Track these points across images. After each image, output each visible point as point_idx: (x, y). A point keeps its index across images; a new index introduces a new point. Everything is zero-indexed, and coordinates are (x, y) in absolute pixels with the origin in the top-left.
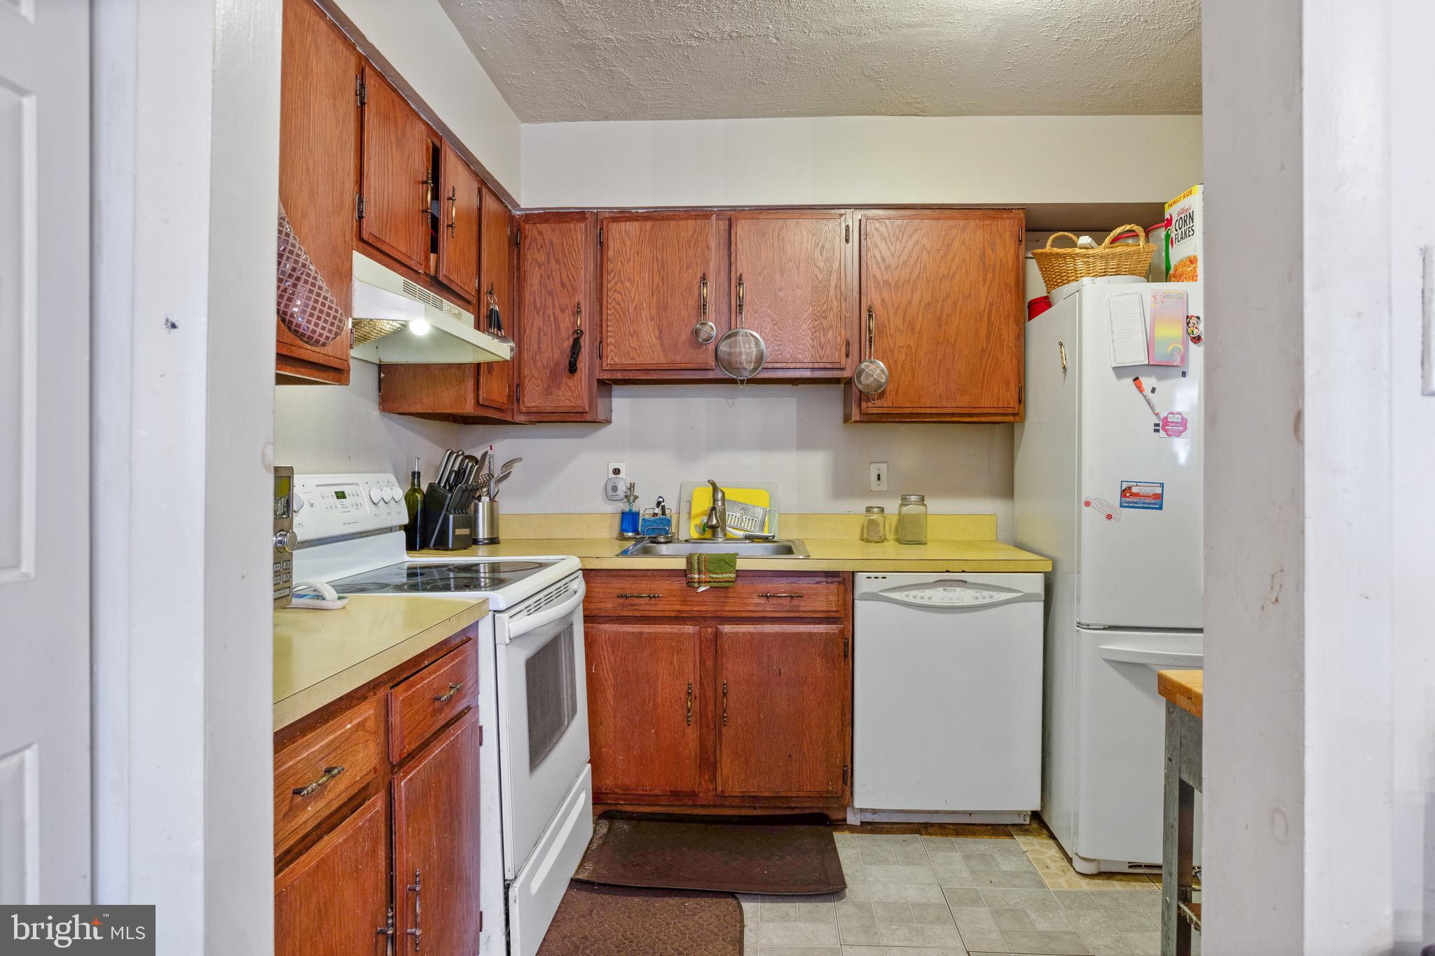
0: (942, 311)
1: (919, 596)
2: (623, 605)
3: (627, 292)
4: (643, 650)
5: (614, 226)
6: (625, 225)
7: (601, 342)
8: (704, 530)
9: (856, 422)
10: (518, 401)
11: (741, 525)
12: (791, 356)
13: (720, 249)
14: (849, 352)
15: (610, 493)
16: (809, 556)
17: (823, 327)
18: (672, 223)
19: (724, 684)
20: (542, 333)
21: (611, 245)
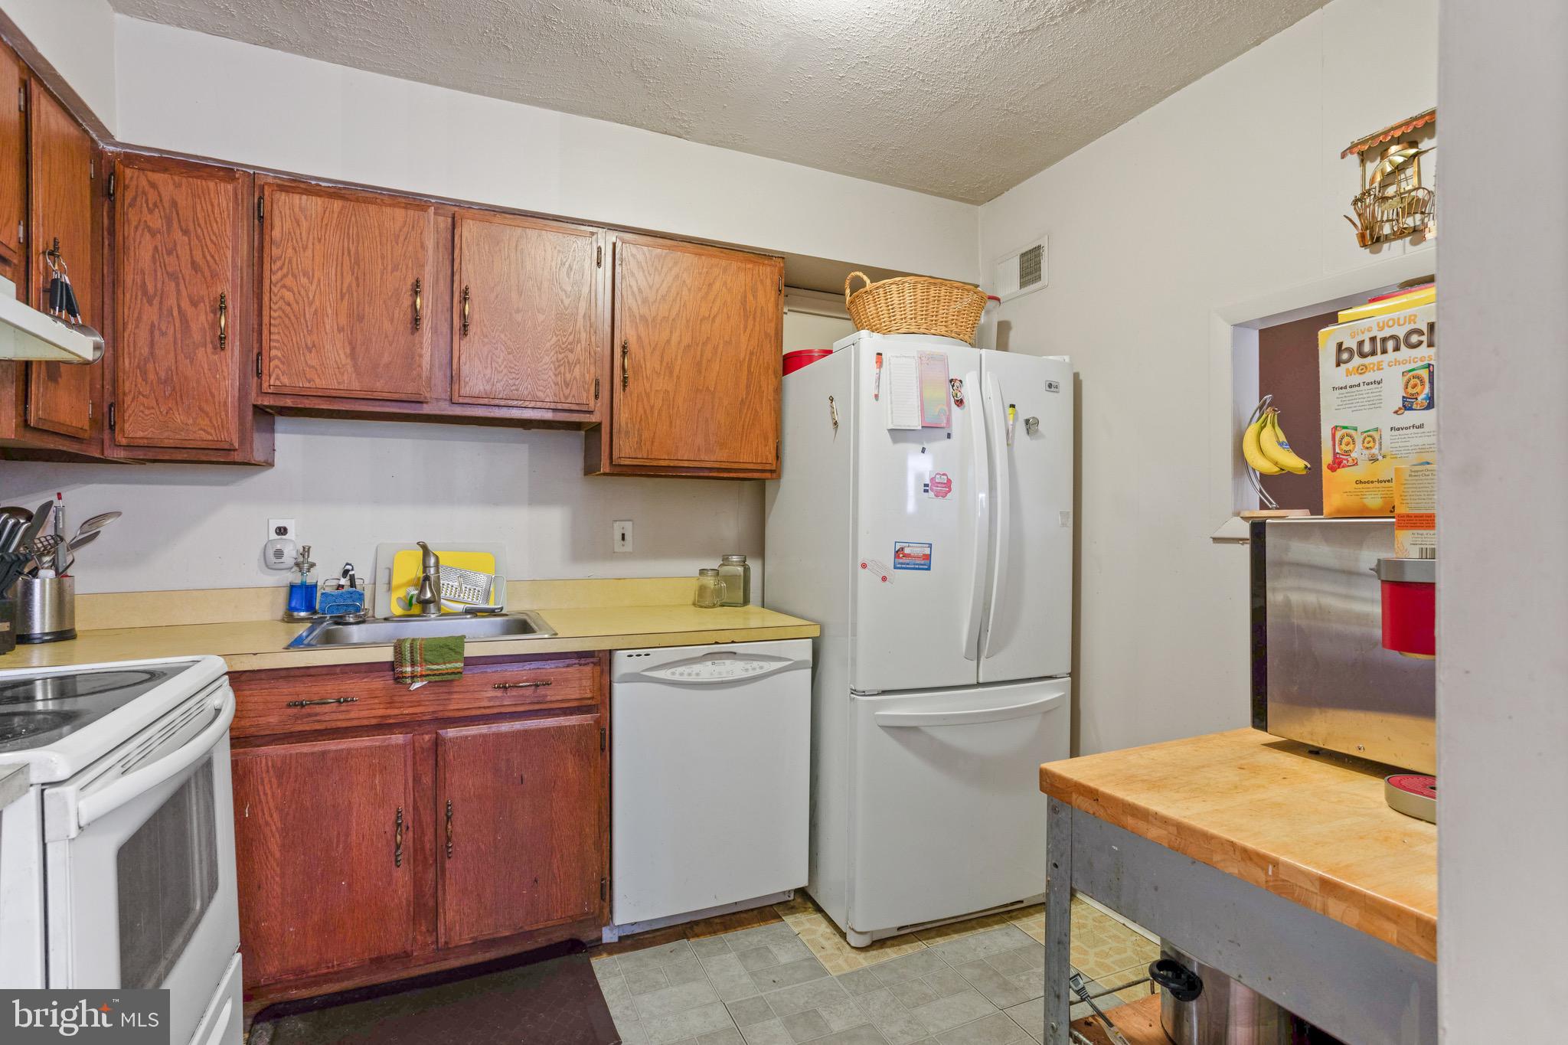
0: (702, 356)
1: (686, 673)
2: (296, 718)
3: (303, 292)
4: (328, 776)
5: (283, 197)
6: (300, 199)
7: (259, 354)
8: (410, 604)
9: (605, 474)
10: (112, 428)
11: (459, 596)
12: (530, 392)
13: (438, 252)
14: (598, 393)
15: (271, 558)
16: (556, 634)
17: (568, 362)
18: (372, 208)
19: (449, 805)
20: (157, 333)
21: (277, 222)
